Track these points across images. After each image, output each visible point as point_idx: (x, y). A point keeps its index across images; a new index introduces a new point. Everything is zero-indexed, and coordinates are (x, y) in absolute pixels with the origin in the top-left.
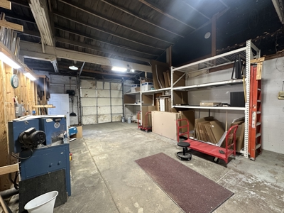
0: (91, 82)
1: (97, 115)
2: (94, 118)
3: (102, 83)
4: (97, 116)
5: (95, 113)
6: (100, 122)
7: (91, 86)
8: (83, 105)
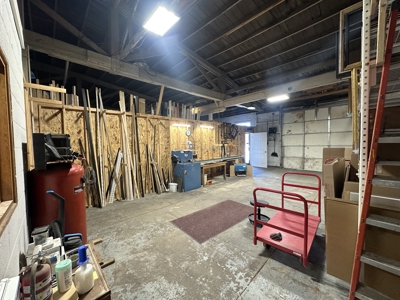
0: (297, 113)
1: (304, 158)
2: (299, 161)
3: (313, 111)
4: (304, 160)
5: (301, 155)
6: (306, 168)
7: (296, 119)
8: (285, 144)
